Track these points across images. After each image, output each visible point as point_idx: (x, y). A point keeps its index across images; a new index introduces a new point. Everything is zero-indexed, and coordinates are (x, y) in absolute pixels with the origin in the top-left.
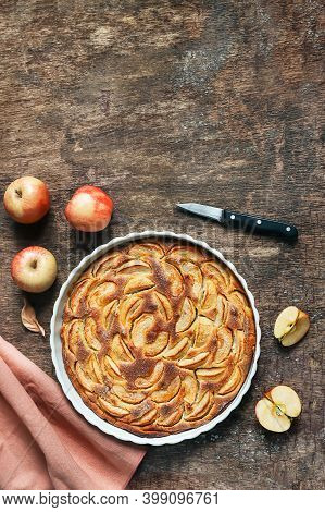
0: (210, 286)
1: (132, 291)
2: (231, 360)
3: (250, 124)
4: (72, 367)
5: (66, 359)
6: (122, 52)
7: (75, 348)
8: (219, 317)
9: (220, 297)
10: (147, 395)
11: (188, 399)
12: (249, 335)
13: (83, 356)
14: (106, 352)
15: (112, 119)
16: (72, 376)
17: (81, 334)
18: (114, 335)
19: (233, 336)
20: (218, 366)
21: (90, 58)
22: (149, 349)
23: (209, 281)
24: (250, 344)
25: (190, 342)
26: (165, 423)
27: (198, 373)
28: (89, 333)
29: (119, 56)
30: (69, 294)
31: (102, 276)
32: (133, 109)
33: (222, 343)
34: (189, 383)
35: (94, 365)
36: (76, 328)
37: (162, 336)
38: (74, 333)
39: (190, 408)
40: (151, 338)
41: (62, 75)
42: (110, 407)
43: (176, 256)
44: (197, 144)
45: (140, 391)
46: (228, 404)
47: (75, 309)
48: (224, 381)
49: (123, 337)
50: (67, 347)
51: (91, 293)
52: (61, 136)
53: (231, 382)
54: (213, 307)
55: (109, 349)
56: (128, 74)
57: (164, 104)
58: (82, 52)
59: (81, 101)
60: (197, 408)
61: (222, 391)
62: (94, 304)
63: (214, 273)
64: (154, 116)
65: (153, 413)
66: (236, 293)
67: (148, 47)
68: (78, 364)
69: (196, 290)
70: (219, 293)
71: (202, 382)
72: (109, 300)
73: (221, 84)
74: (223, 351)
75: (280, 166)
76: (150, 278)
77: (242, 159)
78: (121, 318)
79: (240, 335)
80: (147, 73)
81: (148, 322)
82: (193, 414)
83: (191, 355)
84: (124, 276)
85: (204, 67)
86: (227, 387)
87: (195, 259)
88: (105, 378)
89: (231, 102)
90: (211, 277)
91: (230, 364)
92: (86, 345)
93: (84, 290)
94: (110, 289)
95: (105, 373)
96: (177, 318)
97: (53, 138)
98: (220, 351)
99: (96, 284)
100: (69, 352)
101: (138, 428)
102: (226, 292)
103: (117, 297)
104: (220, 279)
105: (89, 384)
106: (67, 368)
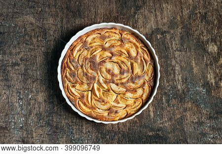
0: (131, 102)
1: (132, 64)
2: (94, 108)
3: (170, 119)
4: (98, 32)
5: (102, 29)
6: (205, 58)
7: (107, 34)
8: (115, 104)
9: (125, 106)
10: (82, 66)
11: (78, 86)
12: (106, 118)
13: (103, 38)
14: (104, 49)
15: (173, 53)
16: (94, 31)
17: (114, 38)
18: (112, 53)
19: (106, 110)
20: (92, 102)
21: (203, 42)
22: (104, 70)
23: (133, 101)
24: (101, 118)
25: (105, 90)
26: (67, 73)
27: (90, 92)
28: (113, 42)
29: (203, 56)
30: (133, 34)
31: (140, 50)
32: (178, 63)
33: (103, 105)
34: (85, 87)
35: (98, 43)
36: (117, 36)
37: (109, 77)
38: (114, 34)
39: (73, 86)
40: (108, 71)
41: (194, 29)
42: (77, 48)
43: (146, 87)
44: (161, 94)
45: (84, 63)
46: (74, 105)
47: (125, 36)
48: (85, 104)
49: (111, 58)
50: (108, 30)
51: (132, 44)
52: (165, 29)
53: (84, 107)
54: (120, 102)
55: (105, 51)
56: (195, 61)
57: (180, 78)
58: (205, 38)
59: (182, 38)
60: (73, 90)
61: (80, 102)
62: (127, 46)
63: (137, 104)
64: (174, 73)
65: (73, 69)
66: (126, 114)
67: (208, 70)
68: (99, 35)
69: (129, 95)
70: (127, 106)
71: (86, 93)
72: (128, 52)
73: (190, 105)
74: (99, 105)
75: (150, 134)
76: (137, 73)
77: (154, 116)
78: (120, 58)
79: (106, 114)
80: (195, 70)
81: (116, 71)
82: (71, 88)
83: (99, 89)
84: (139, 61)
85: (198, 97)
86: (82, 105)
87: (144, 96)
88: (92, 47)
89: (181, 110)
90: (135, 103)
91: (93, 108)
92: (108, 39)
93: (134, 41)
94: (134, 54)
95: (94, 48)
96: (117, 85)
97: (164, 25)
98: (99, 104)
99: (137, 47)
100: (106, 31)
101: (66, 61)
102: (127, 109)
103: (129, 56)
104: (133, 107)
105: (89, 39)
106: (98, 30)
